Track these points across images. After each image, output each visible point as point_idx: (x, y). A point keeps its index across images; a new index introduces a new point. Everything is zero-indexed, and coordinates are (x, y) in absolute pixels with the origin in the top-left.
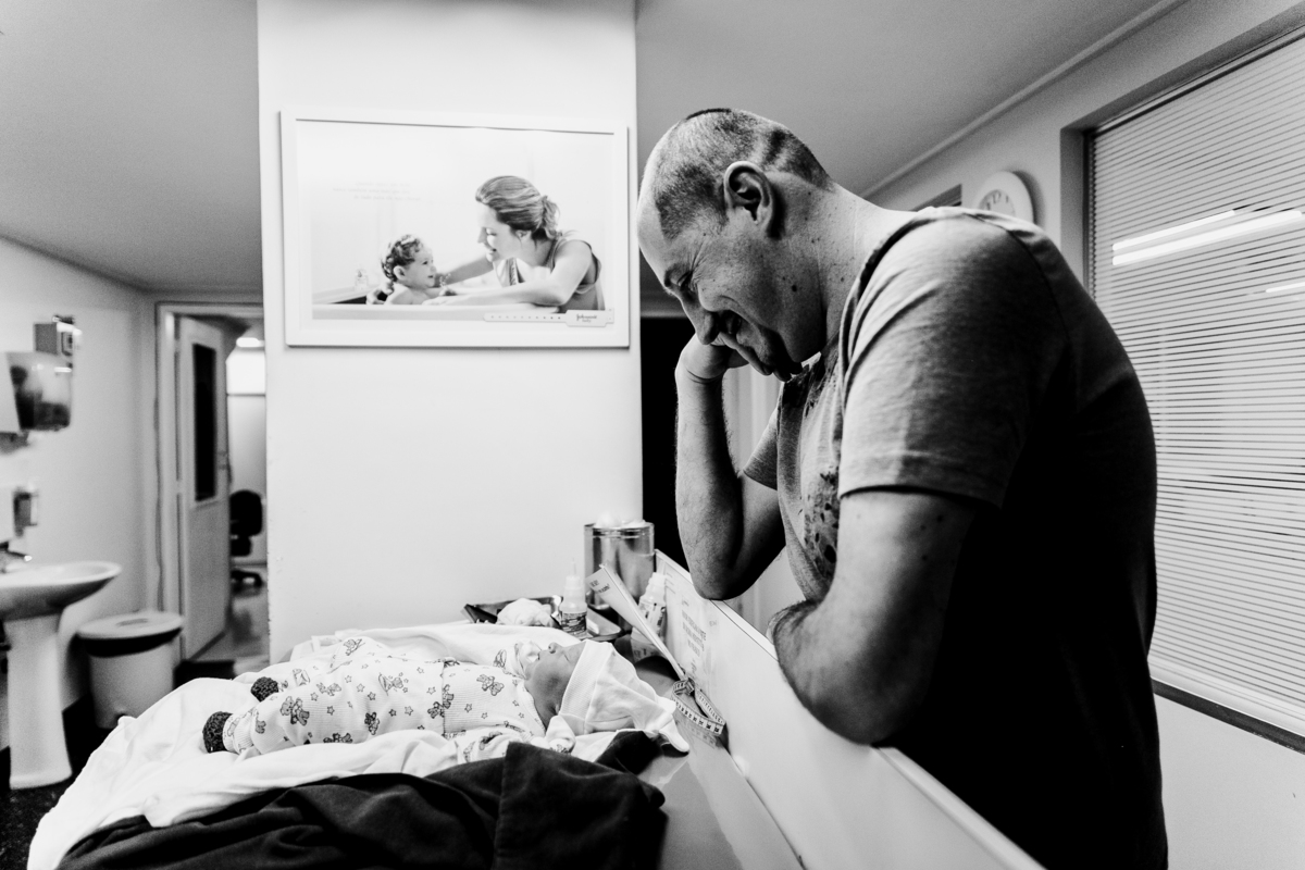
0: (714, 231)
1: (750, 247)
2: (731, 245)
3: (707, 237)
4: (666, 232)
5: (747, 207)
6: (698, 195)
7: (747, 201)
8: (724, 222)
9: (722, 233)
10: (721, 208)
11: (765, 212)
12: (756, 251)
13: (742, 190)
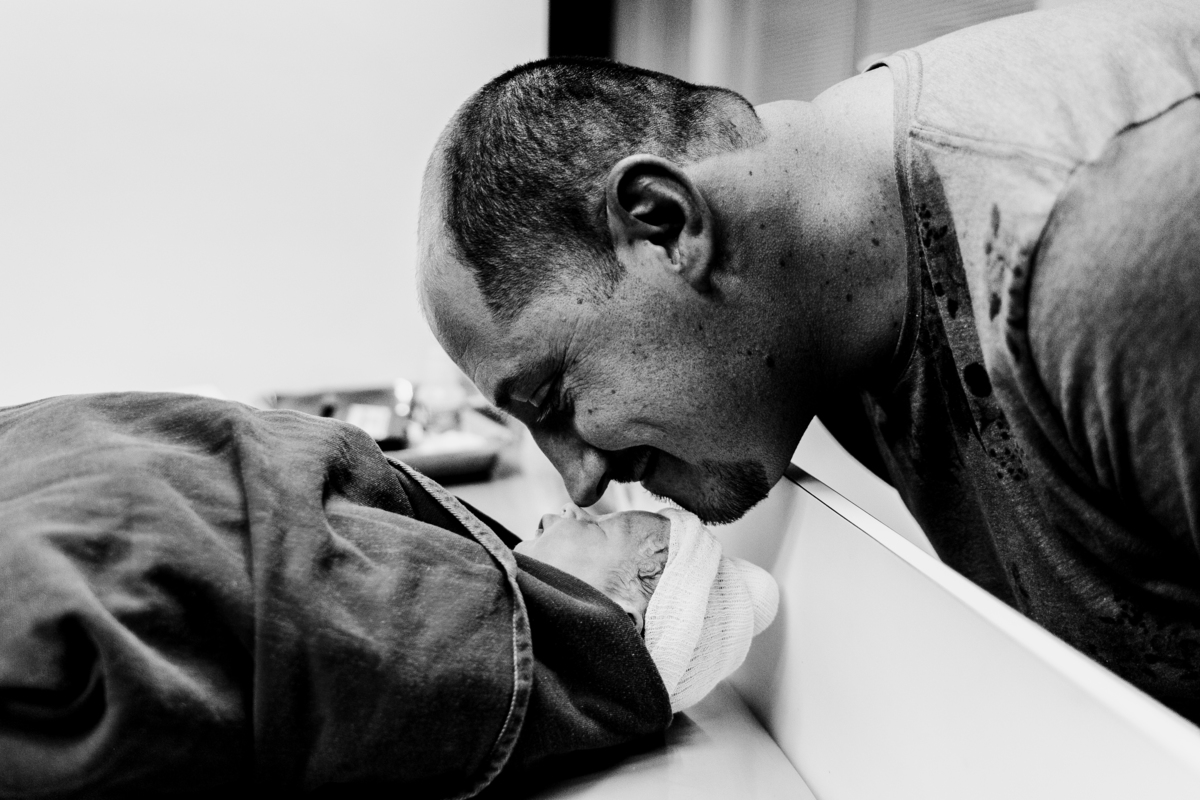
0: (600, 294)
1: (675, 315)
2: (637, 317)
3: (586, 305)
4: (496, 307)
5: (656, 239)
6: (552, 229)
7: (655, 228)
8: (616, 274)
9: (616, 295)
10: (603, 244)
11: (693, 246)
12: (688, 321)
13: (640, 209)
